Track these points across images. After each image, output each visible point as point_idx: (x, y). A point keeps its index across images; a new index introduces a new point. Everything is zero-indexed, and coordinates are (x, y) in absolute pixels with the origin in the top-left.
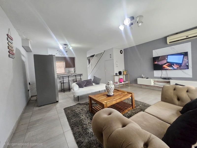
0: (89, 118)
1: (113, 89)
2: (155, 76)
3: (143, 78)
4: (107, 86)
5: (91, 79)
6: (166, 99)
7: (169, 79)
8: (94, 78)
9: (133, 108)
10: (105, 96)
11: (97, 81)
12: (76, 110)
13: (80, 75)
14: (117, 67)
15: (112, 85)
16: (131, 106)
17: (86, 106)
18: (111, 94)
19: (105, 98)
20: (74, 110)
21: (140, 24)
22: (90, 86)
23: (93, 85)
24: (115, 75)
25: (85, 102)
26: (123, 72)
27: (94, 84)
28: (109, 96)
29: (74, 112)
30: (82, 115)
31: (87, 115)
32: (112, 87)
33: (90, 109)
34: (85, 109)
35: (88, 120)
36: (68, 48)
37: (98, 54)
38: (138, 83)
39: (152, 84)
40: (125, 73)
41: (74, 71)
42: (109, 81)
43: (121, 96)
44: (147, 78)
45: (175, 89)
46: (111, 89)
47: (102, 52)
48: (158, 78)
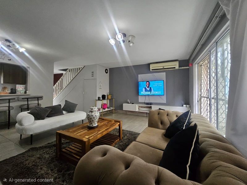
0: (56, 169)
1: (98, 118)
2: (139, 101)
3: (128, 103)
4: (90, 114)
5: (60, 105)
6: (152, 124)
7: (151, 104)
8: (66, 103)
9: (120, 140)
10: (85, 129)
11: (70, 108)
12: (27, 162)
13: (38, 98)
14: (101, 88)
15: (96, 113)
16: (119, 137)
17: (48, 150)
18: (94, 125)
19: (86, 131)
20: (22, 163)
21: (131, 44)
22: (56, 116)
23: (64, 114)
24: (97, 99)
25: (47, 143)
26: (108, 96)
27: (64, 112)
28: (91, 128)
29: (22, 165)
30: (41, 169)
31: (52, 165)
32: (97, 115)
33: (57, 153)
34: (47, 156)
35: (53, 174)
36: (15, 49)
37: (71, 69)
38: (123, 110)
39: (137, 110)
40: (110, 97)
41: (24, 91)
42: (92, 107)
43: (108, 127)
44: (133, 104)
45: (159, 114)
46: (95, 119)
47: (80, 67)
48: (142, 103)
